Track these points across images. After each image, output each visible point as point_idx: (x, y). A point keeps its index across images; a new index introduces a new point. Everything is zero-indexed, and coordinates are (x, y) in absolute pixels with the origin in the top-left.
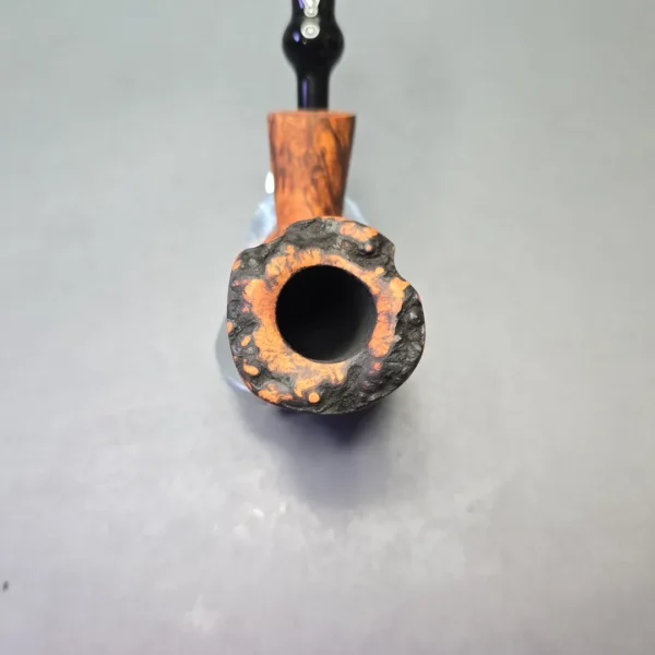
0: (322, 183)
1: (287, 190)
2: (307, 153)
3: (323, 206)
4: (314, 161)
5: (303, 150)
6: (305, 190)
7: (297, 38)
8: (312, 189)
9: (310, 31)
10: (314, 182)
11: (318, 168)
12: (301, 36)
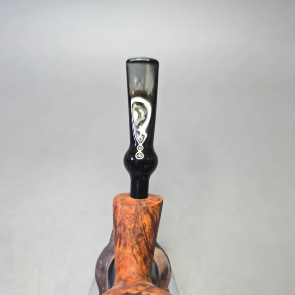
0: (143, 243)
1: (122, 247)
2: (135, 226)
3: (143, 255)
4: (139, 231)
5: (133, 225)
6: (133, 247)
7: (132, 159)
8: (137, 246)
9: (140, 155)
10: (138, 243)
11: (141, 235)
12: (134, 158)
